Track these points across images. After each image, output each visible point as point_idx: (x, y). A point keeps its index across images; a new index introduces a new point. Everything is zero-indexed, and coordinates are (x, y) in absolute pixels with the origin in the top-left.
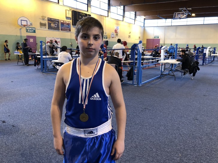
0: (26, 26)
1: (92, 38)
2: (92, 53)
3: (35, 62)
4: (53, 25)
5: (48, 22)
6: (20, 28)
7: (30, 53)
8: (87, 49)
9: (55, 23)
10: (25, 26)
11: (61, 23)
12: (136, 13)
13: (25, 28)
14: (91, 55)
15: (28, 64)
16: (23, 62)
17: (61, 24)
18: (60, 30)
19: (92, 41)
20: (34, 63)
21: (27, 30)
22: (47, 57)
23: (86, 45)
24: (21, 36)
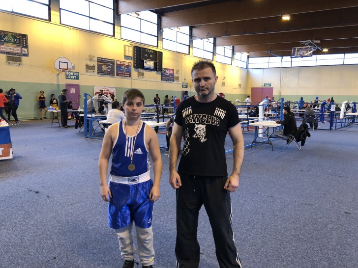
0: (66, 70)
1: (135, 105)
2: (135, 117)
3: (77, 122)
4: (104, 68)
5: (98, 64)
6: (58, 73)
7: (69, 110)
8: (131, 113)
9: (108, 65)
10: (64, 70)
11: (117, 64)
12: (233, 47)
13: (64, 73)
14: (134, 118)
15: (66, 125)
16: (59, 123)
17: (117, 67)
18: (115, 75)
19: (135, 107)
20: (74, 124)
21: (67, 76)
22: (94, 115)
23: (131, 111)
24: (58, 85)
